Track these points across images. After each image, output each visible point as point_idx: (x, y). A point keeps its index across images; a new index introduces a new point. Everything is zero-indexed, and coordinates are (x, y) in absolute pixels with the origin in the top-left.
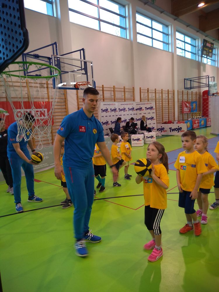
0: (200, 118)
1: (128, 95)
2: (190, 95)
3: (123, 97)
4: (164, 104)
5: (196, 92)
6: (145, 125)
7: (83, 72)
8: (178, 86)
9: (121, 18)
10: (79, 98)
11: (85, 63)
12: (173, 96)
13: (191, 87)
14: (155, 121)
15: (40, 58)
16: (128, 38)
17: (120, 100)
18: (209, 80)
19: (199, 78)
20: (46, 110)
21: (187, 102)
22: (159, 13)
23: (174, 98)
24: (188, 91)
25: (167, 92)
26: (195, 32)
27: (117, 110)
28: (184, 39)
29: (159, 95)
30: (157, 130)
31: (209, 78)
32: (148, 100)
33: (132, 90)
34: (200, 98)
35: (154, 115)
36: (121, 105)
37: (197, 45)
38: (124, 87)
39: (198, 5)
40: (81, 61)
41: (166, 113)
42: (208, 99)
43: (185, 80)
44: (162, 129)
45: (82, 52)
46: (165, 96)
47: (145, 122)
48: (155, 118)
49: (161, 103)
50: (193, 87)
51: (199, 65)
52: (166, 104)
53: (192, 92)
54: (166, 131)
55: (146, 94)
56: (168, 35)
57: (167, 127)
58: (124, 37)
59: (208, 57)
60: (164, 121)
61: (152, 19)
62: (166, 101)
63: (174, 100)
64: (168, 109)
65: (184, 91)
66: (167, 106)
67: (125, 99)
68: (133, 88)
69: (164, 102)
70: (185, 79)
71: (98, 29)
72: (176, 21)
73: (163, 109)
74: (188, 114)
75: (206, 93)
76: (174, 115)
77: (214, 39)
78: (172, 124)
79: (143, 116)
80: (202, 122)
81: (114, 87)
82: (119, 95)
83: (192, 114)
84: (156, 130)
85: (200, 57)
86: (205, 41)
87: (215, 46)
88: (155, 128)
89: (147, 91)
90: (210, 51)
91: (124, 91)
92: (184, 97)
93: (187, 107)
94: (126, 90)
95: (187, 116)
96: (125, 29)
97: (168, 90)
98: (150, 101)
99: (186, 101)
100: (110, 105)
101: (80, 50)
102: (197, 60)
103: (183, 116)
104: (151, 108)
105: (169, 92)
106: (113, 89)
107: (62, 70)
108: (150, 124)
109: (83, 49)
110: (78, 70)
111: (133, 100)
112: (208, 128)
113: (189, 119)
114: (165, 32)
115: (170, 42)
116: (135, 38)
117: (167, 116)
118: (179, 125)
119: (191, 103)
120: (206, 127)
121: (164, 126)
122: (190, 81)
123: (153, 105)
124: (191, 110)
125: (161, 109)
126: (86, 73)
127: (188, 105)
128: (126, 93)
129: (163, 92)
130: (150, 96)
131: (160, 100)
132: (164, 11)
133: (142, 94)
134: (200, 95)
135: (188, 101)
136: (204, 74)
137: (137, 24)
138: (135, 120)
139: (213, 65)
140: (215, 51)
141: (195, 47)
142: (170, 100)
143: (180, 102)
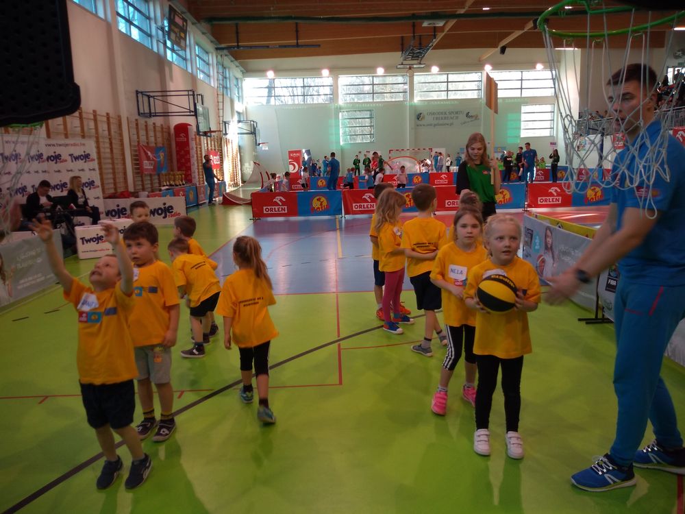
4: (102, 150)
5: (162, 125)
8: (127, 109)
18: (197, 102)
19: (164, 94)
21: (148, 148)
23: (121, 135)
24: (146, 122)
25: (105, 119)
29: (88, 125)
32: (66, 135)
34: (169, 140)
35: (96, 177)
37: (152, 15)
42: (187, 144)
43: (137, 94)
44: (120, 213)
46: (103, 127)
48: (98, 183)
50: (155, 113)
51: (161, 64)
53: (154, 124)
60: (108, 192)
62: (105, 143)
63: (122, 141)
65: (139, 121)
66: (109, 155)
69: (101, 145)
70: (137, 92)
73: (103, 161)
74: (151, 175)
75: (182, 129)
76: (125, 178)
80: (190, 195)
85: (161, 46)
90: (183, 35)
92: (140, 135)
93: (148, 158)
95: (149, 182)
97: (108, 114)
98: (71, 137)
99: (145, 144)
102: (155, 50)
104: (86, 157)
105: (111, 120)
113: (163, 188)
117: (112, 181)
120: (198, 205)
122: (148, 99)
124: (157, 168)
127: (149, 154)
130: (70, 126)
136: (172, 86)
139: (183, 67)
141: (148, 18)
143: (135, 146)
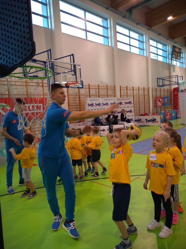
0: (172, 110)
1: (110, 92)
2: (162, 91)
3: (106, 93)
4: (140, 100)
5: (168, 89)
6: (125, 116)
7: (73, 73)
8: (152, 85)
9: (104, 29)
10: (69, 94)
11: (75, 66)
12: (148, 92)
13: (163, 85)
14: (133, 114)
15: (37, 62)
16: (110, 45)
17: (103, 96)
18: (179, 79)
19: (170, 77)
20: (41, 105)
21: (160, 98)
22: (135, 24)
23: (149, 94)
24: (160, 89)
25: (143, 89)
26: (166, 39)
27: (101, 104)
28: (156, 45)
29: (136, 92)
30: (136, 121)
31: (179, 77)
32: (127, 96)
33: (113, 88)
34: (171, 94)
35: (132, 109)
36: (104, 100)
37: (167, 50)
38: (107, 85)
39: (167, 18)
40: (71, 64)
41: (143, 107)
42: (177, 95)
43: (158, 79)
44: (139, 121)
45: (72, 57)
46: (141, 92)
47: (124, 115)
48: (133, 111)
49: (138, 98)
50: (165, 85)
51: (170, 67)
52: (142, 99)
53: (164, 89)
54: (143, 122)
55: (126, 91)
56: (143, 42)
57: (143, 118)
58: (106, 44)
59: (177, 60)
60: (141, 113)
61: (130, 30)
62: (142, 97)
63: (149, 96)
64: (144, 104)
65: (157, 88)
66: (143, 101)
67: (107, 96)
68: (115, 86)
69: (140, 98)
71: (85, 38)
72: (149, 31)
73: (140, 103)
74: (161, 107)
75: (176, 90)
76: (149, 109)
77: (182, 45)
78: (148, 116)
79: (123, 110)
80: (173, 114)
81: (98, 86)
82: (102, 92)
83: (165, 107)
84: (134, 121)
85: (170, 60)
86: (174, 47)
87: (182, 51)
88: (134, 119)
89: (126, 89)
90: (179, 55)
91: (107, 89)
92: (157, 93)
93: (160, 101)
94: (108, 88)
95: (160, 109)
96: (108, 38)
97: (144, 87)
98: (129, 96)
99: (160, 96)
100: (95, 100)
101: (70, 56)
102: (168, 62)
103: (157, 109)
104: (130, 103)
105: (145, 89)
106: (97, 87)
107: (55, 71)
108: (129, 116)
109: (73, 55)
110: (68, 72)
111: (114, 96)
112: (178, 119)
113: (162, 112)
114: (141, 40)
115: (145, 48)
116: (116, 45)
117: (144, 110)
118: (153, 116)
119: (163, 98)
120: (177, 118)
121: (141, 117)
122: (162, 80)
123: (131, 100)
124: (163, 104)
125: (138, 103)
126: (75, 74)
127: (160, 99)
128: (109, 91)
129: (140, 89)
130: (129, 93)
131: (137, 96)
132: (139, 23)
133: (122, 91)
134: (171, 92)
135: (161, 96)
136: (174, 74)
137: (118, 34)
138: (116, 112)
139: (181, 66)
140: (183, 55)
141: (166, 51)
142: (145, 96)
143: (154, 97)
